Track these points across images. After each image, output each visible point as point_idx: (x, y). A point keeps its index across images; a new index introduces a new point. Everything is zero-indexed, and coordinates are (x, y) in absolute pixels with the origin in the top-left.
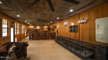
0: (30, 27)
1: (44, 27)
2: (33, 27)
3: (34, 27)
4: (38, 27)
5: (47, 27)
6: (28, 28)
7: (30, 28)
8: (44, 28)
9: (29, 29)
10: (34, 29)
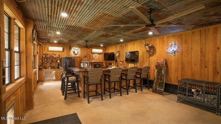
0: (51, 48)
1: (94, 50)
2: (60, 49)
3: (63, 49)
4: (76, 51)
5: (101, 51)
6: (45, 53)
7: (49, 53)
8: (93, 53)
9: (46, 58)
10: (64, 55)
